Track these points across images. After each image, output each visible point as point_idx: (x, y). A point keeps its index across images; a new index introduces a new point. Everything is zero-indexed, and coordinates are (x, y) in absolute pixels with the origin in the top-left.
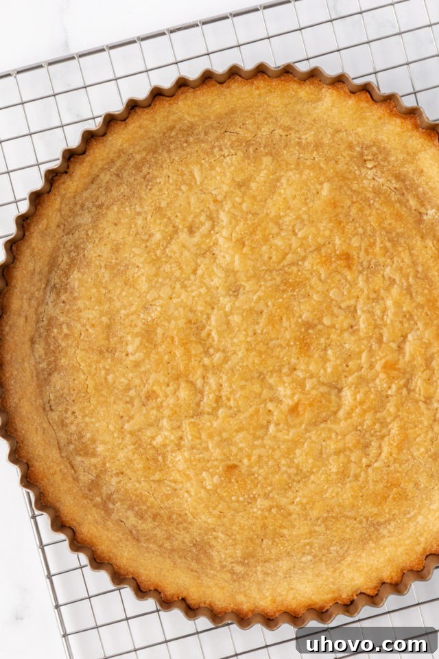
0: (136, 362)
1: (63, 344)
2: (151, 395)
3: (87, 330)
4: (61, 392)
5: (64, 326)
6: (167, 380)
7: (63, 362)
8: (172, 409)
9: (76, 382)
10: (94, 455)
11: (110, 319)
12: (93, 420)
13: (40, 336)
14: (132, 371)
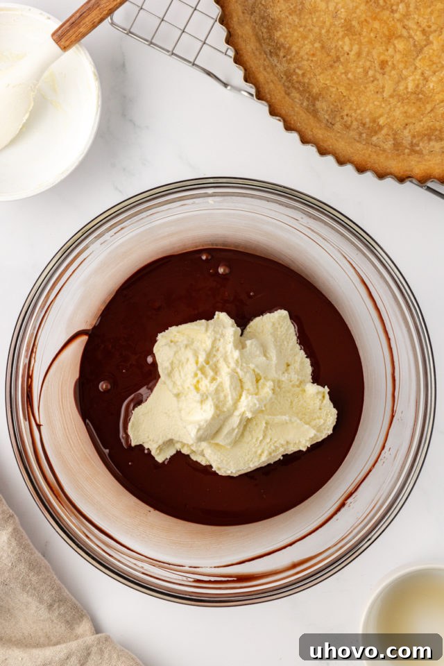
0: (356, 53)
1: (306, 81)
2: (383, 64)
3: (312, 61)
4: (330, 110)
5: (297, 71)
6: (384, 48)
7: (315, 90)
8: (402, 62)
9: (333, 96)
10: (381, 128)
11: (319, 42)
12: (362, 109)
13: (288, 88)
14: (359, 61)
